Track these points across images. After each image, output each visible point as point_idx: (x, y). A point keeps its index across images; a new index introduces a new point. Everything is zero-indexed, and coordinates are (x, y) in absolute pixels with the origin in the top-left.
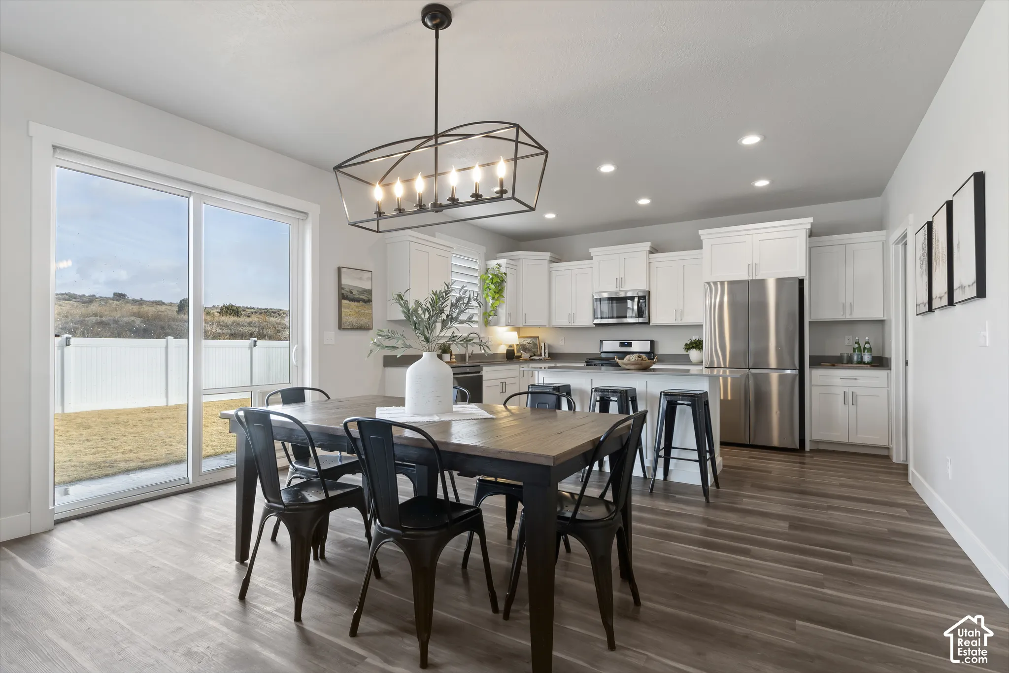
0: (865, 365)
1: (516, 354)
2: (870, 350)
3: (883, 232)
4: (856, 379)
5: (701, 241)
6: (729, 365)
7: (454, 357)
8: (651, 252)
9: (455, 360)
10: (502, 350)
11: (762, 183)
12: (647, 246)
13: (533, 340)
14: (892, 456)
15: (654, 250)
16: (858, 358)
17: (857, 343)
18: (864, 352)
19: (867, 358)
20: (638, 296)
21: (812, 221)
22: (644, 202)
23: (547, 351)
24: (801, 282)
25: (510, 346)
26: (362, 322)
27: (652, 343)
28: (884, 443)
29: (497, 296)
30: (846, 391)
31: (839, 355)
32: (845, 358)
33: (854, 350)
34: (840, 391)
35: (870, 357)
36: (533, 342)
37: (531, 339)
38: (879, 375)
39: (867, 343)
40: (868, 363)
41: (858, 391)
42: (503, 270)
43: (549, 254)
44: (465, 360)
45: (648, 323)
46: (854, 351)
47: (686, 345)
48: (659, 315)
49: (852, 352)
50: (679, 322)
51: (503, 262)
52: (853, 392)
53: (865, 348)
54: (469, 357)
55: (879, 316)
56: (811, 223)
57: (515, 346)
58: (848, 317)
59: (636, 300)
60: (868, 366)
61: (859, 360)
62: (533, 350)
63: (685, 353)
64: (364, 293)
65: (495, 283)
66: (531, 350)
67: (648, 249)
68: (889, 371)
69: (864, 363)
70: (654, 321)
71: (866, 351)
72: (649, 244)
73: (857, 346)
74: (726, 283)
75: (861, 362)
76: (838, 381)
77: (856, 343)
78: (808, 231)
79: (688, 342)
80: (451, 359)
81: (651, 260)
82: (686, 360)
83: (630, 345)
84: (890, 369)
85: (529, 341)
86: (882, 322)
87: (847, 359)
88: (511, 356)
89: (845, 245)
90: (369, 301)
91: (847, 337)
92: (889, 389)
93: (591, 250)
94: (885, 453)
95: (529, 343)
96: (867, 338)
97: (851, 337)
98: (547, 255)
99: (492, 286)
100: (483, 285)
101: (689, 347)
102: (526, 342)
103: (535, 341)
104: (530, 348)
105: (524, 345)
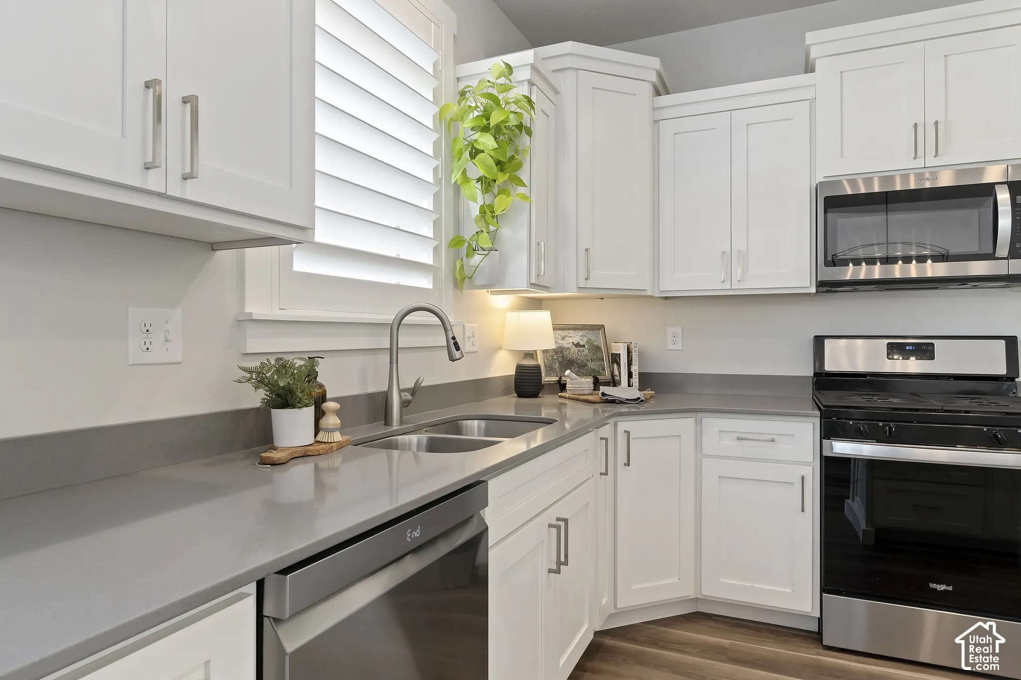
1: (546, 379)
7: (331, 420)
13: (591, 335)
23: (634, 368)
25: (531, 355)
36: (589, 341)
37: (581, 333)
57: (540, 355)
59: (1004, 195)
62: (591, 365)
65: (498, 127)
66: (585, 365)
85: (576, 337)
88: (530, 384)
93: (811, 39)
95: (577, 345)
99: (487, 141)
100: (452, 140)
102: (568, 340)
103: (593, 338)
104: (581, 358)
105: (562, 352)
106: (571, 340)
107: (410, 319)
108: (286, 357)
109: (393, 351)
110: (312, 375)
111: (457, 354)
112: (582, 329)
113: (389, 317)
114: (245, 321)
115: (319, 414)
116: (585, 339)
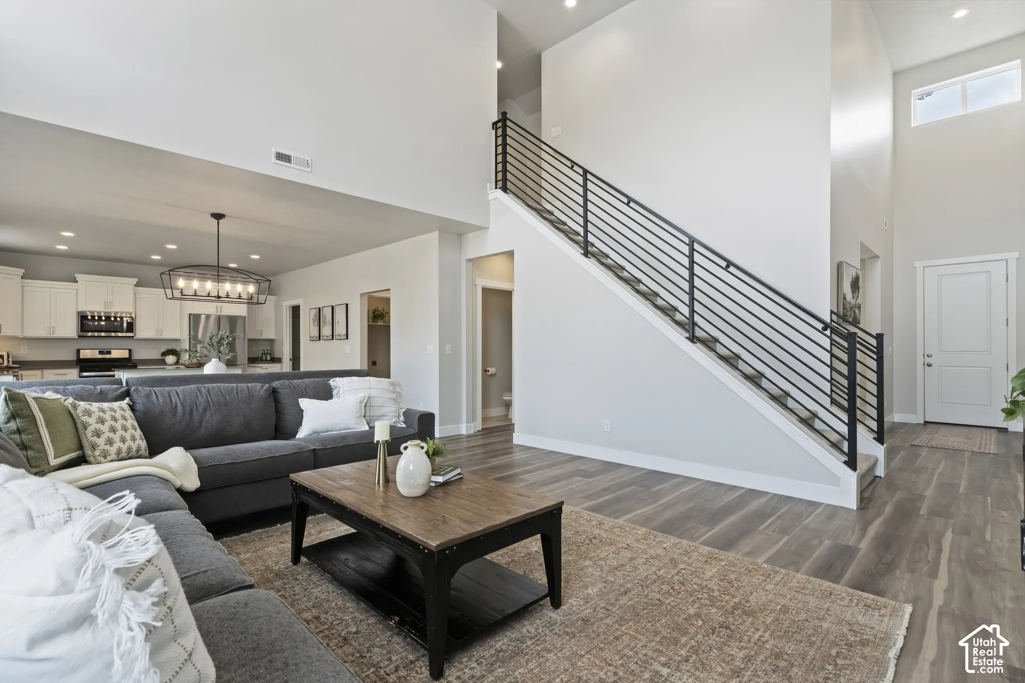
2: (270, 353)
8: (136, 286)
12: (134, 281)
19: (269, 358)
27: (130, 351)
31: (256, 357)
33: (262, 353)
38: (276, 366)
39: (268, 350)
40: (269, 360)
45: (133, 337)
47: (163, 352)
48: (141, 332)
50: (159, 337)
53: (268, 353)
55: (272, 337)
61: (265, 358)
63: (161, 358)
67: (135, 283)
68: (281, 364)
69: (267, 360)
70: (139, 336)
72: (136, 280)
73: (264, 352)
79: (165, 351)
81: (136, 292)
82: (162, 362)
83: (109, 353)
86: (274, 340)
91: (258, 347)
93: (77, 275)
96: (268, 348)
101: (165, 354)
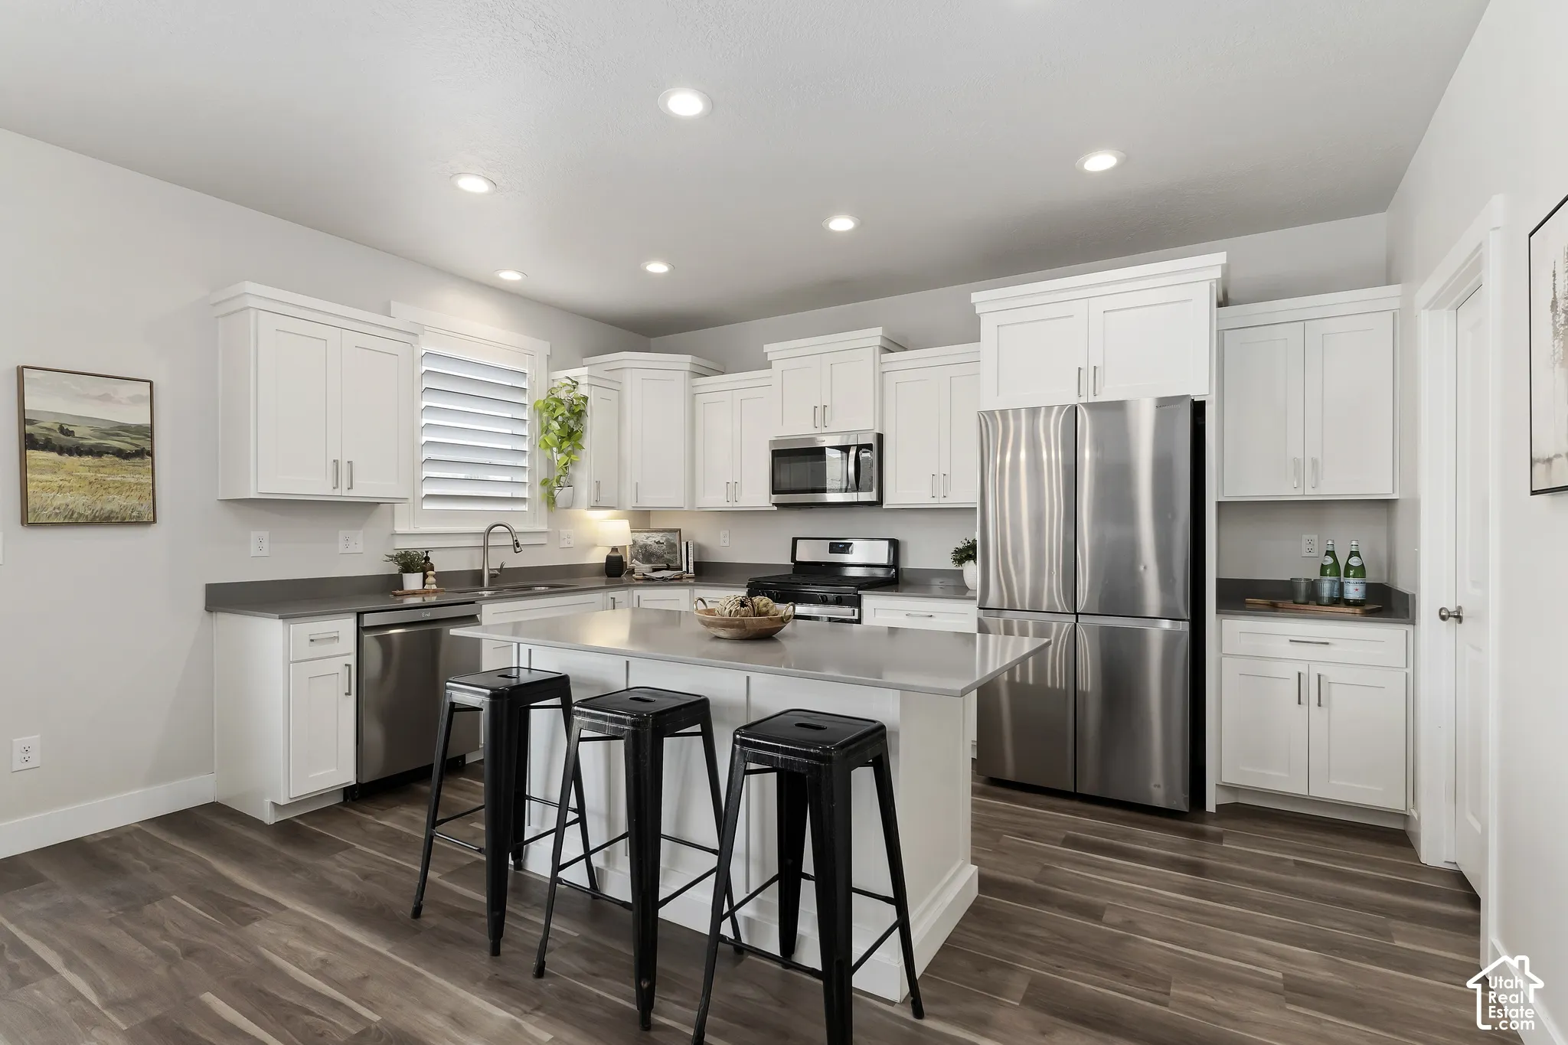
0: (1350, 610)
1: (627, 565)
2: (1361, 571)
3: (1394, 290)
4: (1327, 643)
5: (977, 320)
6: (1030, 606)
7: (431, 579)
8: (884, 350)
9: (434, 587)
10: (599, 557)
11: (1100, 162)
12: (874, 336)
13: (669, 536)
14: (1417, 836)
15: (892, 345)
16: (1332, 589)
17: (1331, 553)
18: (1347, 575)
19: (1354, 590)
20: (857, 445)
21: (1225, 262)
22: (841, 224)
23: (691, 559)
24: (1198, 409)
25: (614, 549)
26: (108, 507)
27: (895, 544)
28: (1397, 803)
29: (566, 444)
30: (1303, 670)
31: (1288, 579)
32: (1303, 587)
33: (1323, 568)
34: (1290, 671)
35: (1361, 588)
36: (667, 540)
37: (661, 534)
38: (1384, 635)
39: (1352, 554)
40: (1355, 604)
41: (1330, 673)
42: (583, 390)
43: (688, 358)
44: (482, 584)
45: (879, 502)
46: (1323, 573)
47: (958, 551)
48: (899, 487)
49: (1318, 577)
50: (940, 502)
51: (580, 373)
52: (1319, 676)
53: (1348, 567)
54: (492, 577)
55: (1382, 489)
56: (1223, 265)
57: (628, 548)
58: (1310, 493)
59: (853, 452)
60: (1358, 610)
61: (1336, 595)
62: (664, 557)
63: (954, 568)
64: (118, 435)
66: (660, 558)
67: (878, 342)
68: (1409, 628)
69: (1348, 603)
70: (889, 501)
71: (1352, 573)
72: (878, 331)
73: (1329, 560)
74: (1023, 412)
75: (1339, 600)
76: (1284, 648)
77: (1328, 553)
78: (1215, 285)
79: (961, 546)
80: (424, 585)
81: (884, 367)
82: (956, 585)
83: (848, 548)
84: (1413, 623)
85: (658, 537)
86: (1388, 504)
87: (1307, 590)
88: (614, 569)
89: (1302, 323)
90: (145, 453)
91: (1305, 537)
92: (1410, 671)
93: (767, 348)
94: (1398, 826)
95: (657, 543)
96: (1354, 543)
97: (1315, 537)
98: (685, 361)
99: (556, 426)
101: (960, 556)
102: (650, 539)
103: (671, 538)
104: (660, 552)
105: (645, 548)
106: (654, 539)
107: (496, 529)
108: (410, 551)
109: (485, 548)
110: (427, 559)
111: (518, 549)
112: (662, 532)
113: (483, 528)
114: (394, 534)
115: (425, 577)
116: (664, 538)
